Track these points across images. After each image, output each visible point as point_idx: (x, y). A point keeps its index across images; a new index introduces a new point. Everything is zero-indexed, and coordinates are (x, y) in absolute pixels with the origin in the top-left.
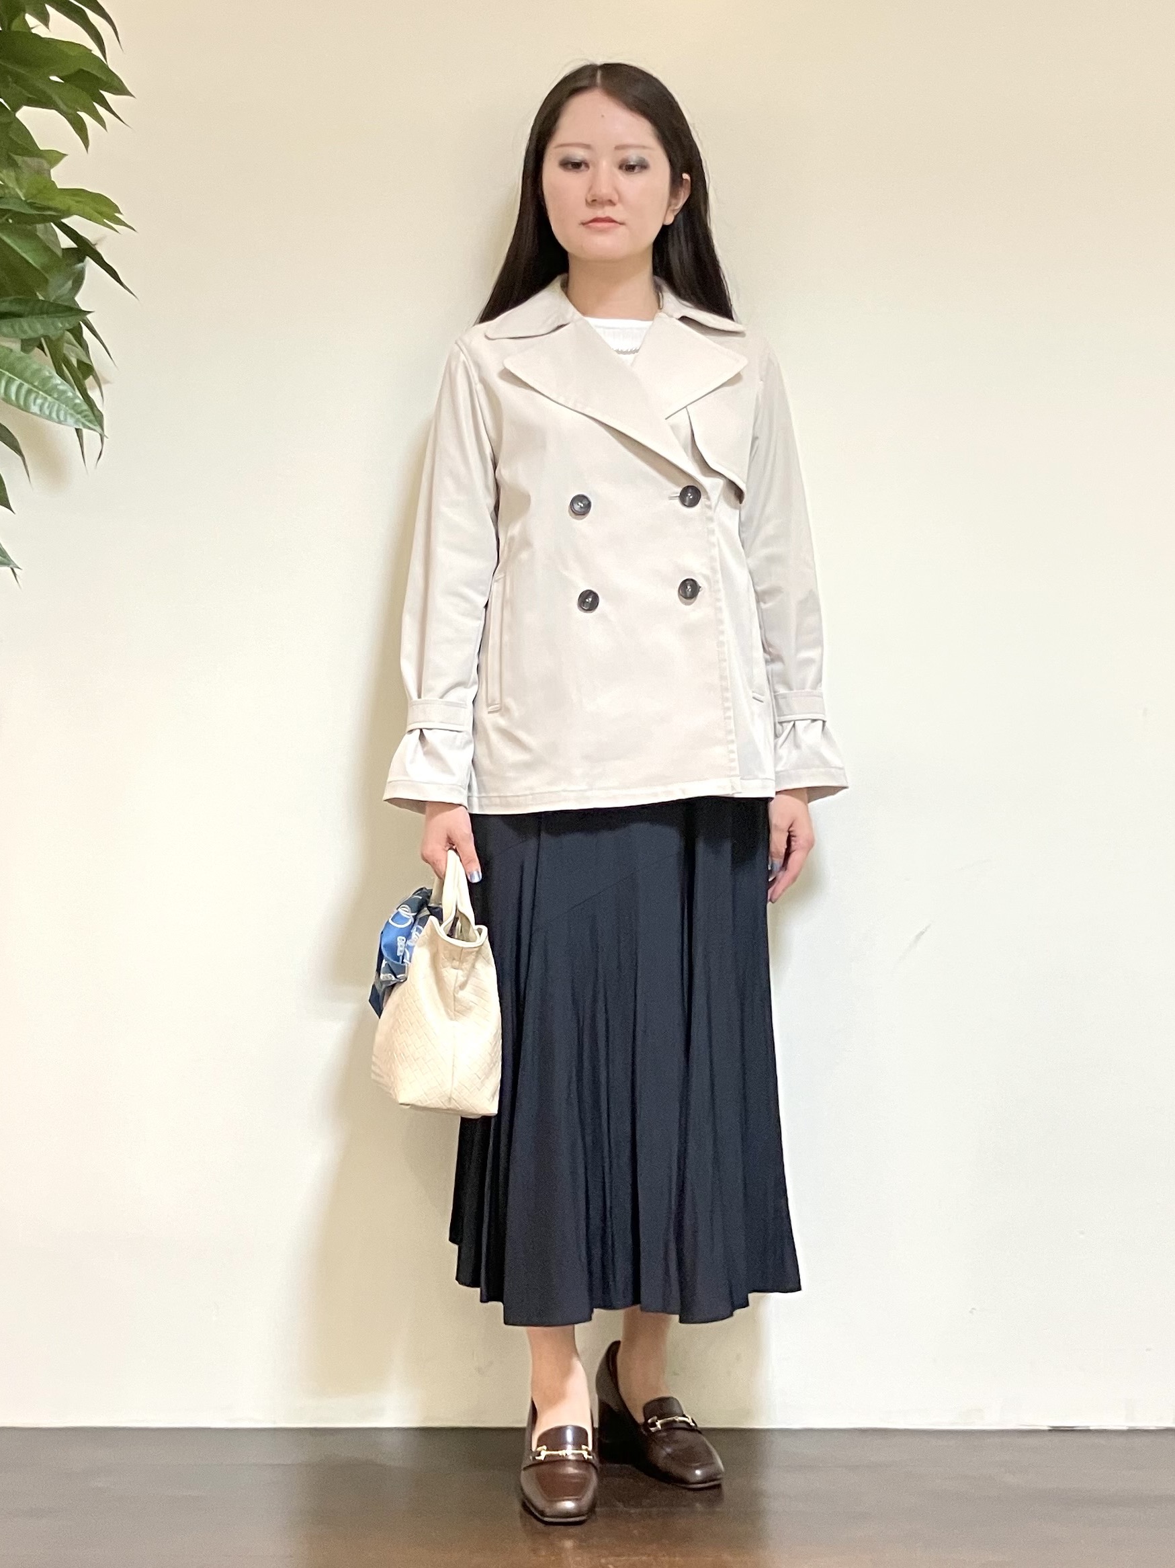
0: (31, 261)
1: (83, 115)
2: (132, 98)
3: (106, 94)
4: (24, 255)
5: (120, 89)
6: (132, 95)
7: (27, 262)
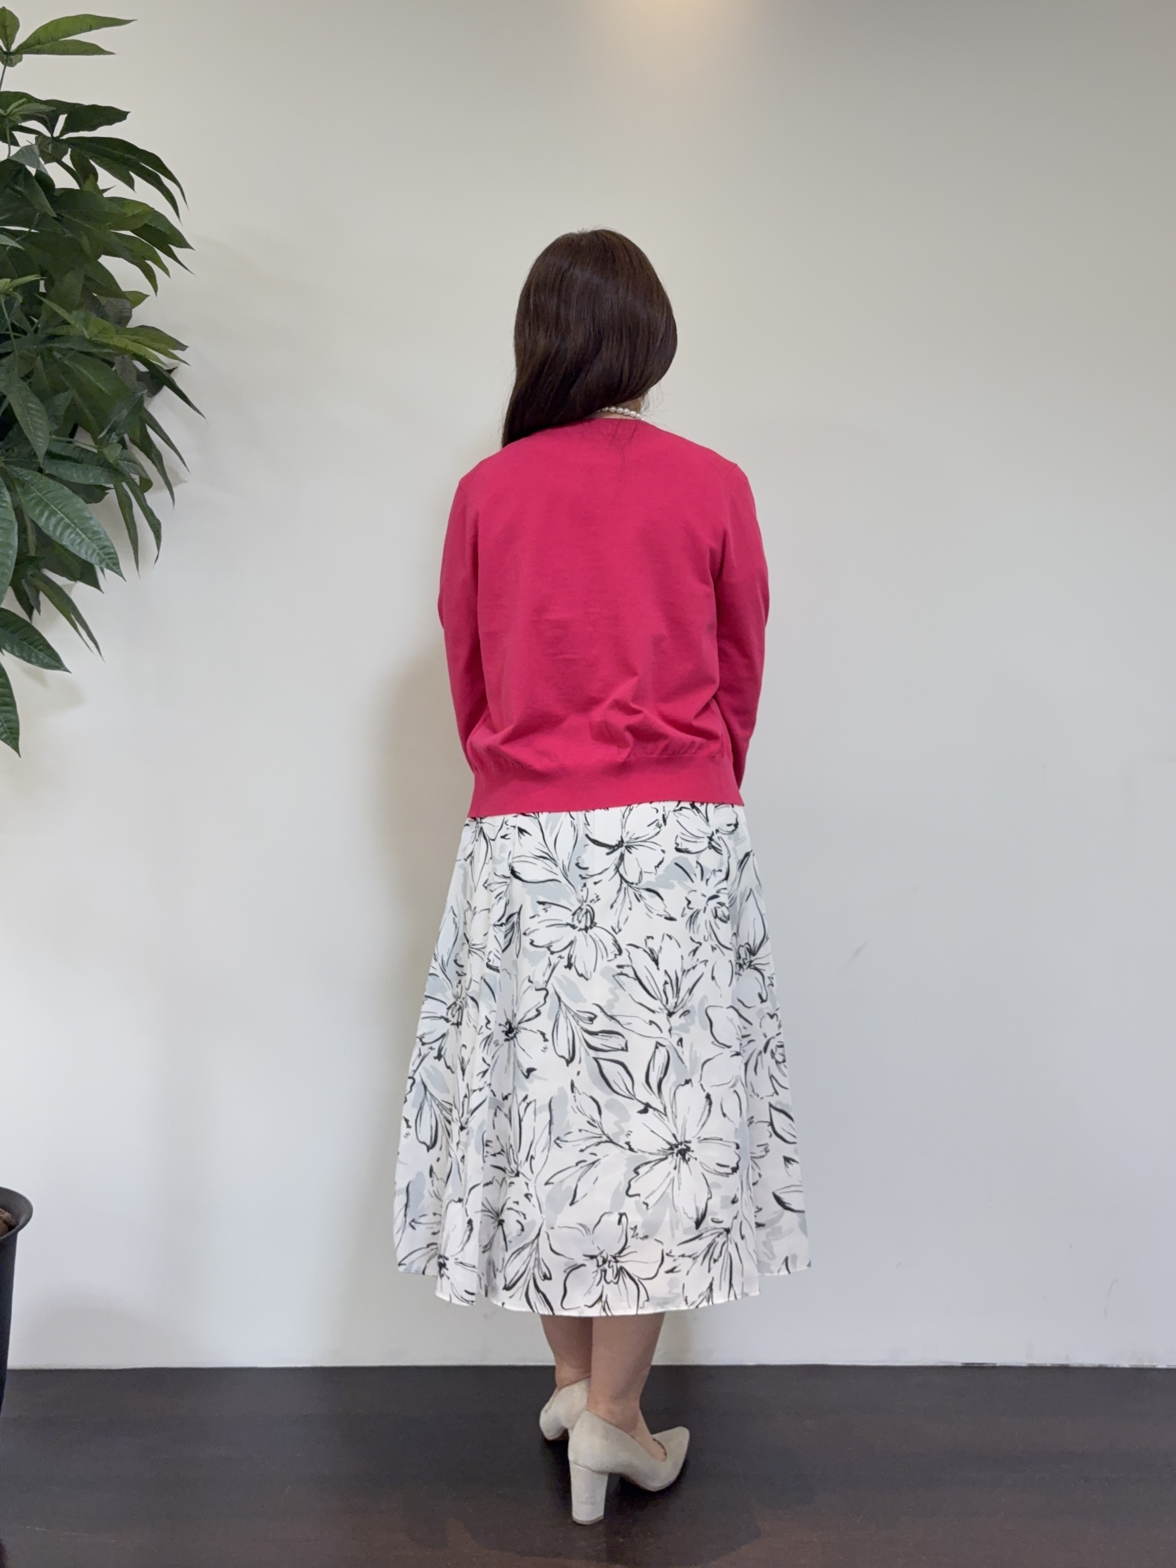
0: (103, 389)
1: (149, 262)
2: (191, 250)
3: (171, 246)
4: (98, 384)
5: (183, 244)
6: (190, 248)
7: (100, 391)
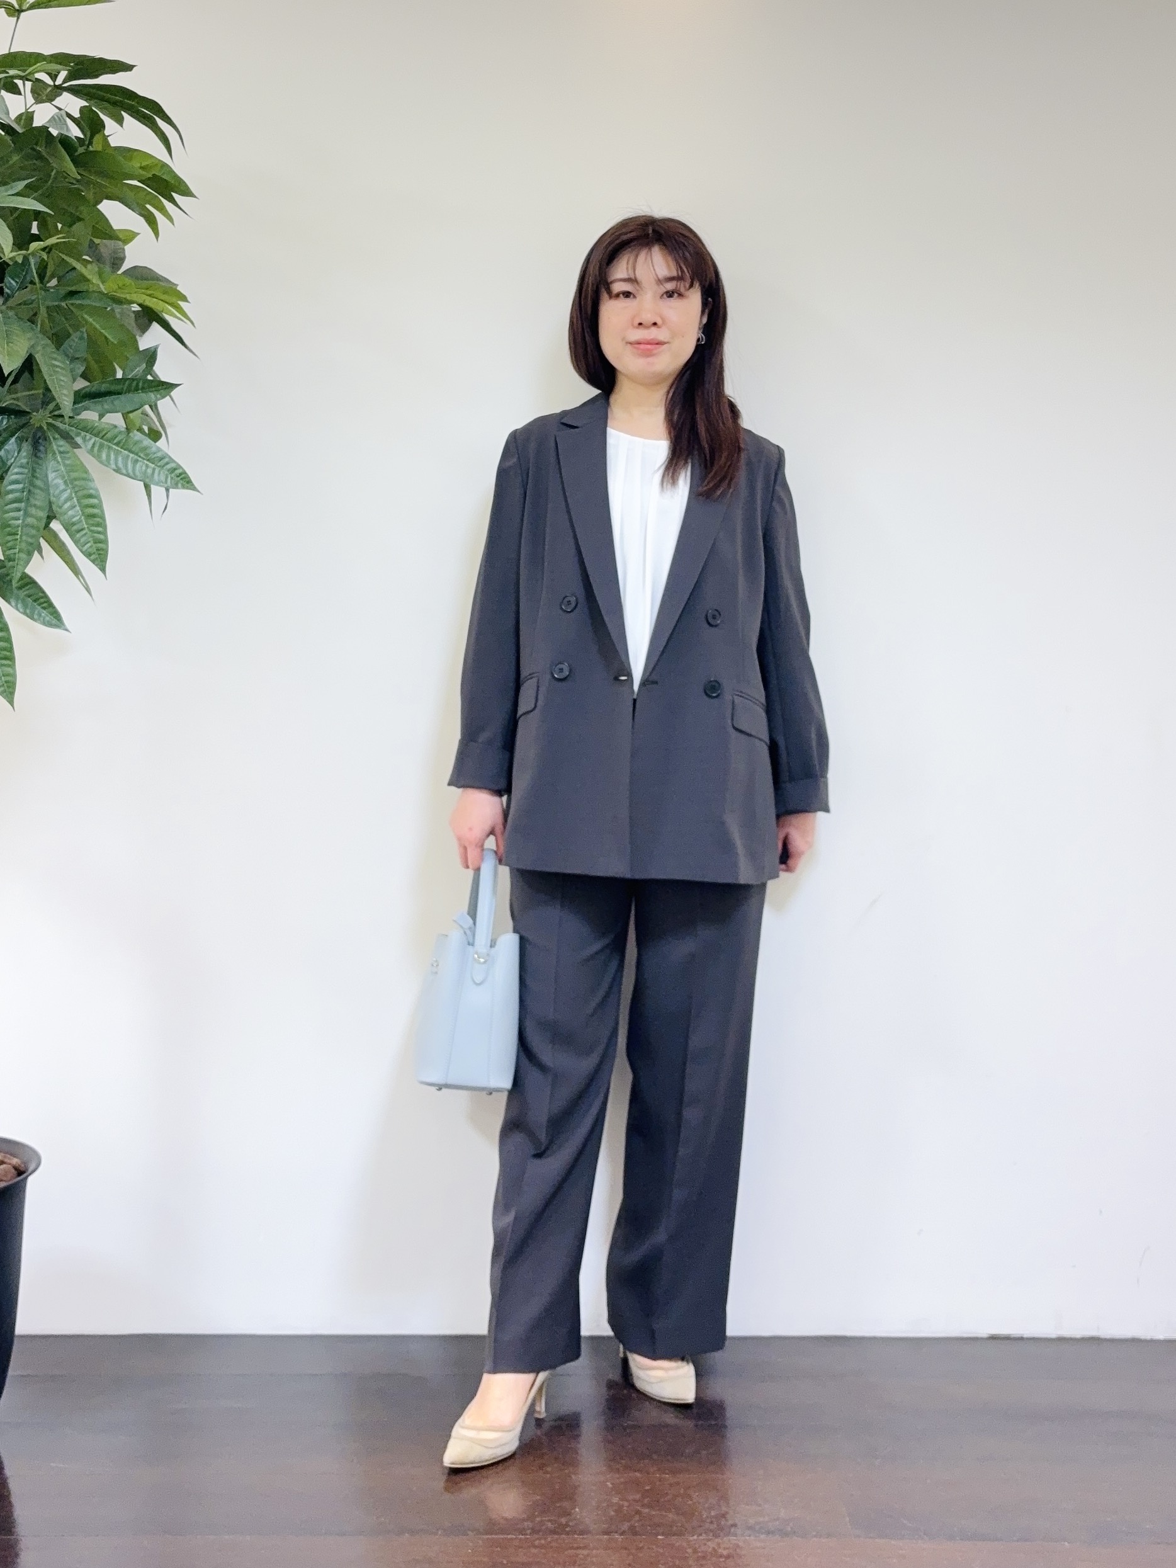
0: (110, 338)
1: (153, 210)
3: (173, 194)
5: (187, 192)
6: (195, 197)
7: (106, 337)
